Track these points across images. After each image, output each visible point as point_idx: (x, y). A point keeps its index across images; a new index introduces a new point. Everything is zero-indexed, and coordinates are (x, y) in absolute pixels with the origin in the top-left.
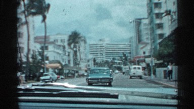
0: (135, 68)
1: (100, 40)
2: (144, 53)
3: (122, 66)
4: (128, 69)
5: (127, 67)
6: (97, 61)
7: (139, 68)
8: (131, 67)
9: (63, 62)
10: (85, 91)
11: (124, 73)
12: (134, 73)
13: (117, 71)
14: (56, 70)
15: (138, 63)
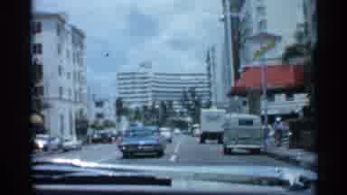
1: (143, 65)
10: (111, 174)
13: (177, 131)
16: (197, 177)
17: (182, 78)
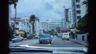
0: (65, 34)
1: (47, 20)
2: (69, 27)
3: (58, 33)
4: (61, 35)
5: (60, 34)
6: (45, 31)
7: (67, 34)
8: (62, 34)
9: (27, 31)
11: (58, 37)
12: (64, 37)
13: (55, 36)
14: (23, 35)
15: (66, 32)
16: (60, 50)
17: (56, 23)
